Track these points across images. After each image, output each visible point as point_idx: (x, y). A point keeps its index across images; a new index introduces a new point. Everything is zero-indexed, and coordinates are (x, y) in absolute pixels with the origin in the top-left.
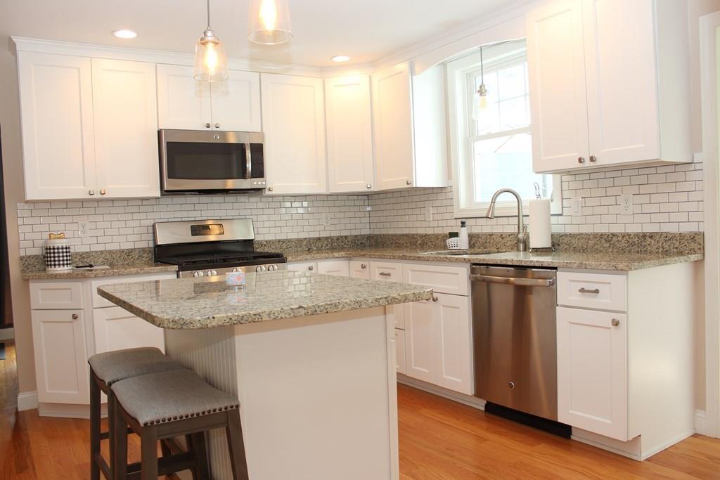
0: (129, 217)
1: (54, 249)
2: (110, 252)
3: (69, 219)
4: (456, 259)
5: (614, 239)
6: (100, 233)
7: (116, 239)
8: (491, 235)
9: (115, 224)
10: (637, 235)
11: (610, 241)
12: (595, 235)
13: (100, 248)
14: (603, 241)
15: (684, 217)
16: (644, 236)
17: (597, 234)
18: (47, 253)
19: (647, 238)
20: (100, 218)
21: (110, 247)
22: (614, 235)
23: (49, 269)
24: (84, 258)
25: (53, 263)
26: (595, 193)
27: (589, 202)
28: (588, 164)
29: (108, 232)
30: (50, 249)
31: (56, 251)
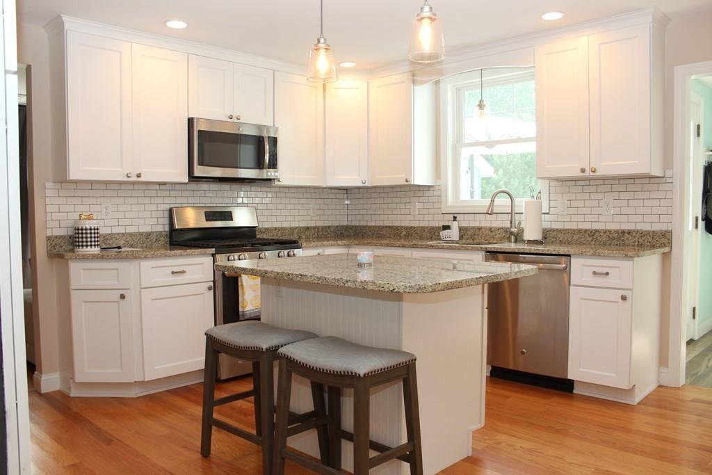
0: (147, 200)
1: (82, 229)
2: (131, 235)
3: (93, 201)
4: (473, 248)
5: (597, 234)
6: (121, 215)
7: (135, 222)
8: (480, 229)
9: (135, 207)
10: (616, 231)
11: (593, 236)
12: (579, 231)
13: (121, 230)
14: (587, 235)
15: (656, 218)
16: (623, 232)
17: (582, 230)
18: (76, 233)
19: (626, 234)
20: (121, 201)
21: (131, 230)
22: (596, 231)
23: (77, 249)
24: (107, 239)
25: (81, 244)
26: (579, 196)
27: (574, 204)
28: (587, 173)
29: (129, 215)
30: (78, 229)
31: (84, 231)
